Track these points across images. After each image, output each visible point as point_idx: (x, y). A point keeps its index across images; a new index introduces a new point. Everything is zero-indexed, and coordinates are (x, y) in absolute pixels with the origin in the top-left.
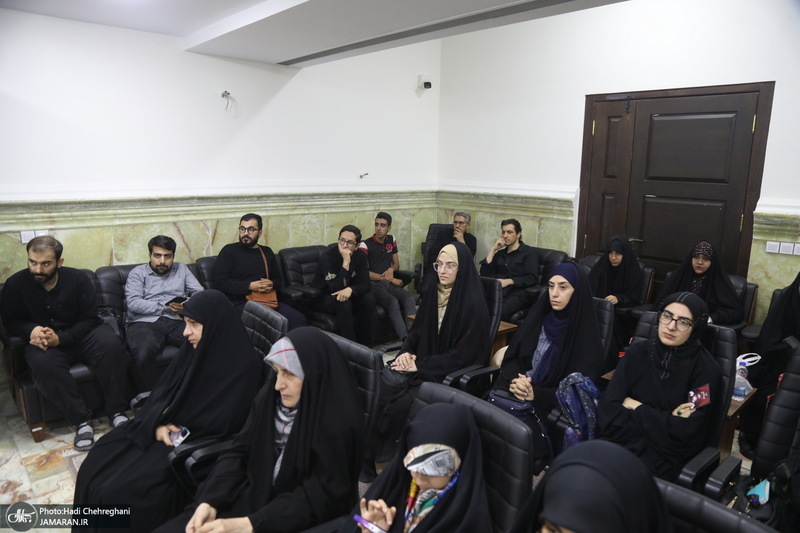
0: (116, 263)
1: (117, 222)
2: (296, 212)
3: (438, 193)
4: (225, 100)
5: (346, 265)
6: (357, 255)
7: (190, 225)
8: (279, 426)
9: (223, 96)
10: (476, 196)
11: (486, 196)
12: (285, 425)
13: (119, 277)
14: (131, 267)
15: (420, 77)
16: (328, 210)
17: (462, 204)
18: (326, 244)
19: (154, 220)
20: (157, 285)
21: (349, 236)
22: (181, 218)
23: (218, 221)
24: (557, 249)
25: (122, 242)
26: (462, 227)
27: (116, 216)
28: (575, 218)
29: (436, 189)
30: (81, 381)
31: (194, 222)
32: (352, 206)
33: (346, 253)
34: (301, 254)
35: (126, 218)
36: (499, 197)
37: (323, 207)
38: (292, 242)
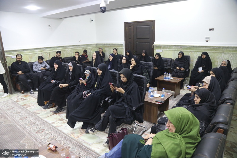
0: (30, 62)
1: (30, 53)
2: (66, 50)
3: (97, 44)
4: (49, 27)
5: (77, 59)
6: (79, 57)
7: (44, 54)
8: (70, 74)
9: (49, 26)
10: (105, 44)
11: (106, 44)
12: (71, 74)
13: (32, 64)
14: (34, 62)
15: (91, 19)
16: (72, 49)
17: (102, 46)
18: (73, 56)
19: (37, 53)
20: (40, 65)
21: (77, 54)
22: (42, 52)
23: (50, 52)
24: (121, 54)
25: (31, 57)
26: (101, 51)
27: (29, 52)
28: (124, 48)
29: (96, 43)
30: (30, 82)
31: (45, 53)
32: (78, 48)
33: (77, 57)
34: (68, 58)
35: (31, 52)
36: (109, 44)
37: (71, 48)
38: (65, 56)
